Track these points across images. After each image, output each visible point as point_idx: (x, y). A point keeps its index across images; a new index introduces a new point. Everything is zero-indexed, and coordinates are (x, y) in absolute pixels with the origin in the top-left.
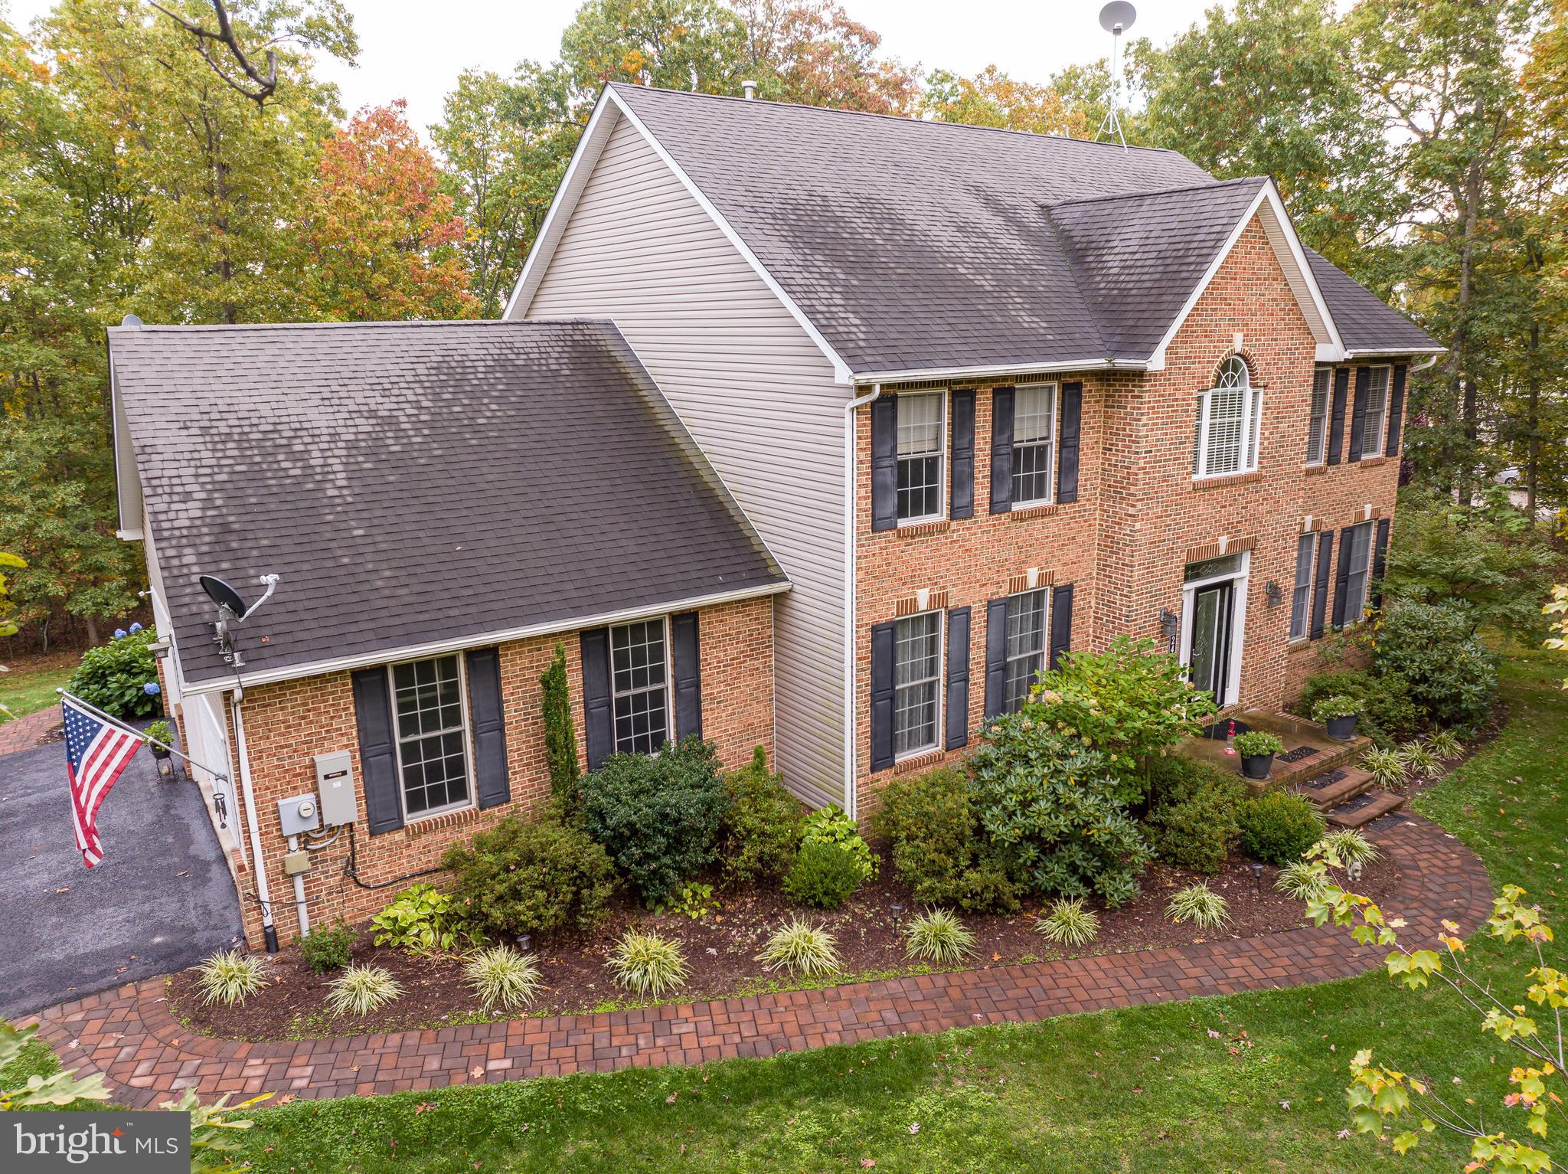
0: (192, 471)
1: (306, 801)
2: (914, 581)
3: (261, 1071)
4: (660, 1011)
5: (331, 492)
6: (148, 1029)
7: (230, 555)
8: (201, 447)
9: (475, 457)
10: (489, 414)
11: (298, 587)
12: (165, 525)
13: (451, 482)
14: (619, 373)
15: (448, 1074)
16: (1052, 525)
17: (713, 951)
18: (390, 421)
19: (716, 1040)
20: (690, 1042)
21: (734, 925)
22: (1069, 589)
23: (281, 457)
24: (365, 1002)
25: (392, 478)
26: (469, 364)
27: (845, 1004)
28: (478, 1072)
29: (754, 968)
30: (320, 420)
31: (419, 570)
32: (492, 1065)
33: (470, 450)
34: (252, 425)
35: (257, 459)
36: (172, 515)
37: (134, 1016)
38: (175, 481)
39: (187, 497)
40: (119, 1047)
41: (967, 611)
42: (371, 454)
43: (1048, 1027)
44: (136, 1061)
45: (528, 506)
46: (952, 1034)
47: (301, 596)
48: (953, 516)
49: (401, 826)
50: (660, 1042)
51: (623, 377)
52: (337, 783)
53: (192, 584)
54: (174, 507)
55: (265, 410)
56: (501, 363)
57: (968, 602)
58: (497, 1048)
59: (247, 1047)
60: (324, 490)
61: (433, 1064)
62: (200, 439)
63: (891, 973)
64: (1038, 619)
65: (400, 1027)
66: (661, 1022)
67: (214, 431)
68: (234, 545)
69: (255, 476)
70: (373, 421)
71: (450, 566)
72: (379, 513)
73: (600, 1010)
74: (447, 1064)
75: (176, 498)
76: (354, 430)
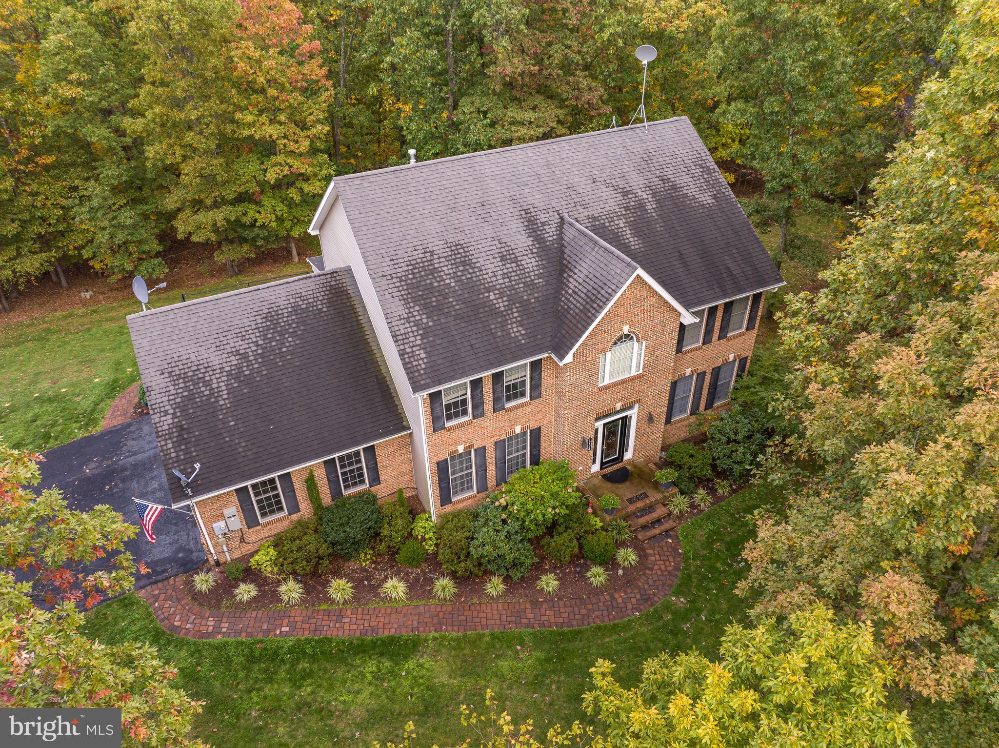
0: (167, 398)
1: (222, 524)
2: (456, 444)
3: (212, 623)
4: (341, 610)
5: (221, 402)
6: (179, 600)
7: (184, 442)
8: (169, 384)
9: (280, 373)
10: (287, 344)
11: (210, 454)
12: (160, 429)
13: (270, 389)
14: (351, 305)
15: (268, 631)
16: (528, 409)
17: (366, 583)
18: (245, 356)
19: (355, 627)
20: (347, 627)
21: (378, 570)
22: (539, 429)
23: (201, 385)
24: (246, 598)
25: (245, 391)
26: (280, 312)
27: (402, 615)
28: (278, 632)
29: (377, 595)
30: (216, 360)
31: (256, 441)
32: (283, 629)
33: (278, 369)
34: (188, 368)
35: (192, 387)
36: (161, 424)
37: (174, 594)
38: (161, 405)
39: (166, 413)
40: (170, 607)
41: (484, 448)
42: (237, 378)
43: (465, 636)
44: (175, 614)
45: (302, 399)
46: (431, 636)
47: (211, 459)
48: (474, 418)
49: (259, 524)
50: (337, 625)
51: (352, 308)
52: (232, 519)
53: (172, 458)
54: (162, 419)
55: (193, 359)
56: (295, 309)
57: (484, 444)
58: (286, 621)
59: (209, 612)
60: (218, 401)
61: (265, 627)
62: (168, 380)
63: (423, 602)
64: (525, 441)
65: (257, 608)
66: (340, 615)
67: (173, 374)
68: (185, 436)
69: (191, 398)
70: (238, 357)
71: (268, 437)
72: (240, 411)
73: (322, 608)
74: (270, 627)
75: (162, 414)
76: (229, 364)
